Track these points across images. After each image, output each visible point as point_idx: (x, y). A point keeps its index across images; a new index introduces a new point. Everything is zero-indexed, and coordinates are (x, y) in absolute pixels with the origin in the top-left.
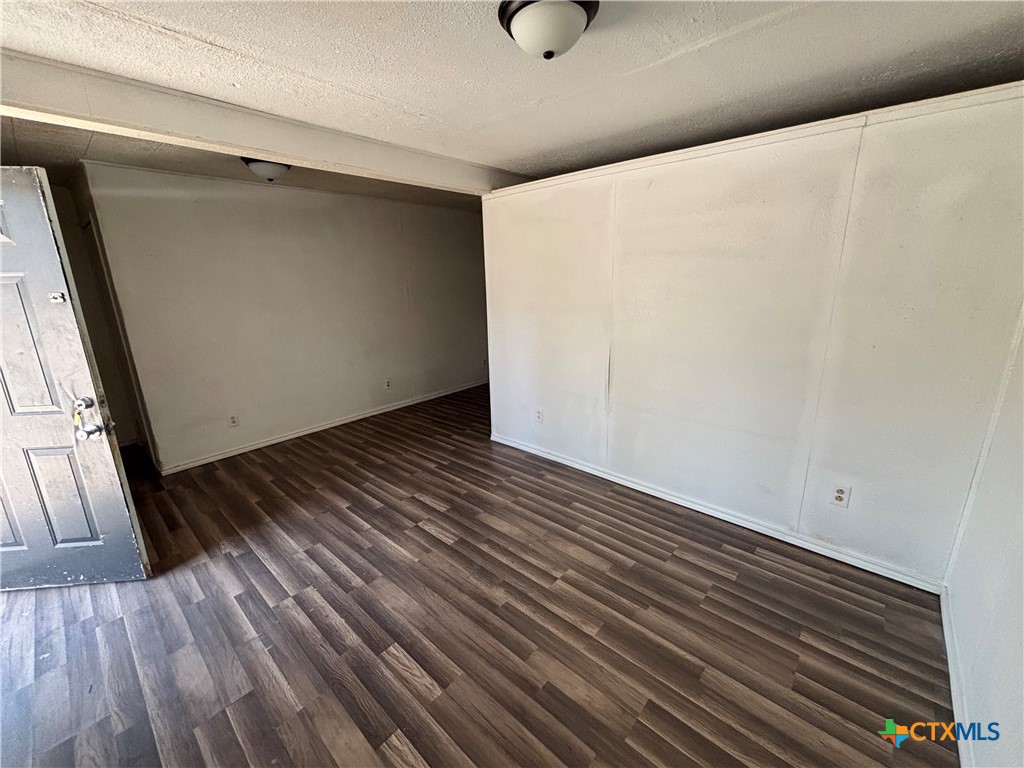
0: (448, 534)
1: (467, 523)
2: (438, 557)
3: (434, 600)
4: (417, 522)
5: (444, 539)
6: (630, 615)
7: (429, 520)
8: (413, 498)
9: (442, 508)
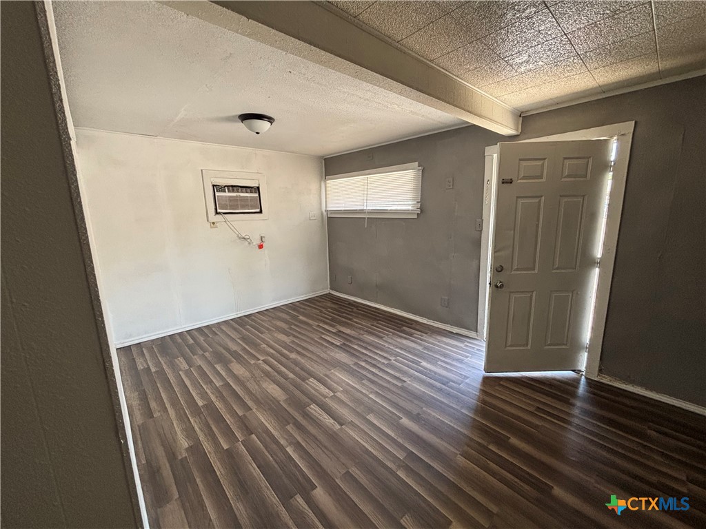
0: (313, 385)
1: (297, 392)
2: (320, 372)
3: (323, 355)
4: (334, 395)
5: (315, 381)
6: (244, 349)
7: (326, 397)
8: (341, 424)
9: (314, 409)
